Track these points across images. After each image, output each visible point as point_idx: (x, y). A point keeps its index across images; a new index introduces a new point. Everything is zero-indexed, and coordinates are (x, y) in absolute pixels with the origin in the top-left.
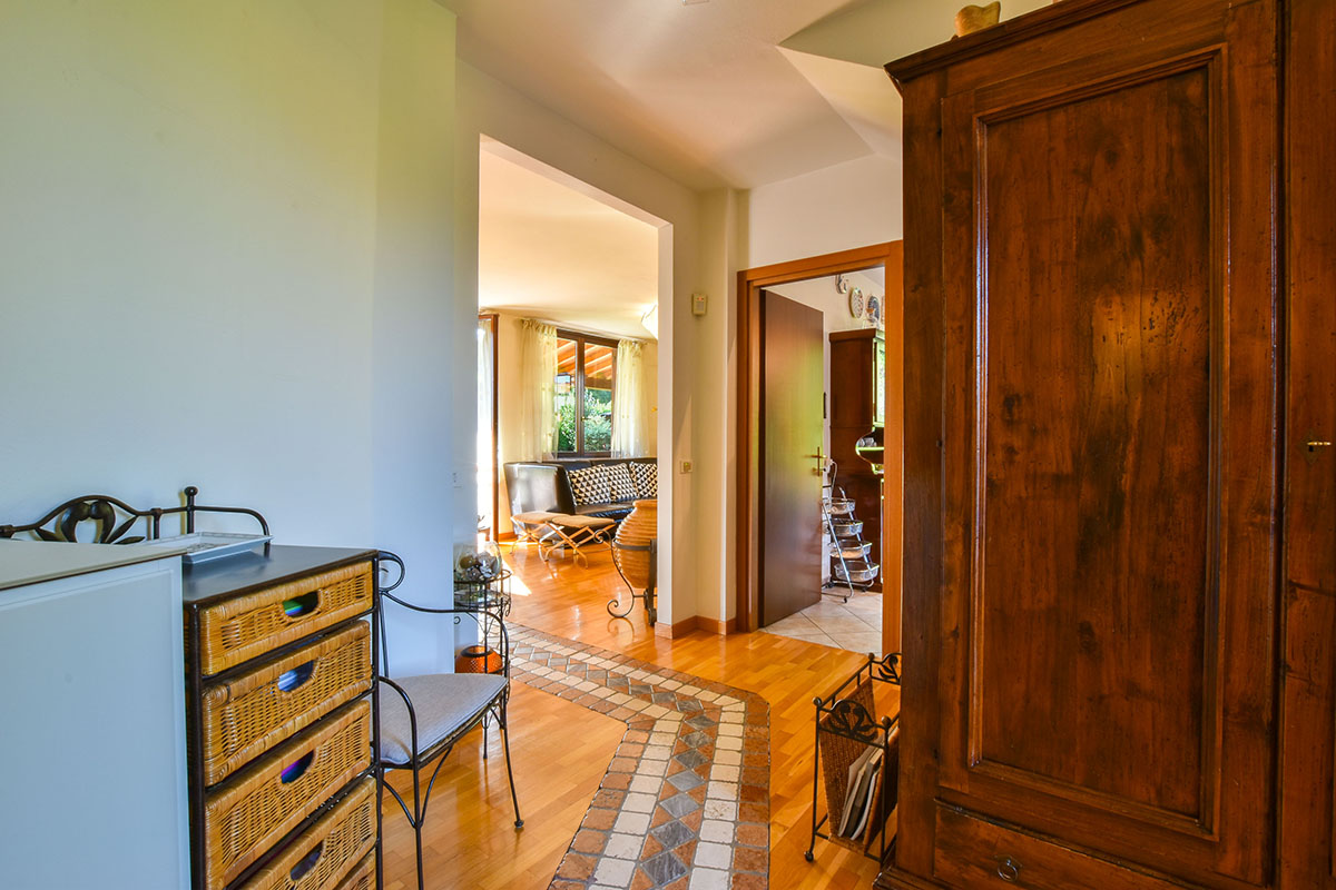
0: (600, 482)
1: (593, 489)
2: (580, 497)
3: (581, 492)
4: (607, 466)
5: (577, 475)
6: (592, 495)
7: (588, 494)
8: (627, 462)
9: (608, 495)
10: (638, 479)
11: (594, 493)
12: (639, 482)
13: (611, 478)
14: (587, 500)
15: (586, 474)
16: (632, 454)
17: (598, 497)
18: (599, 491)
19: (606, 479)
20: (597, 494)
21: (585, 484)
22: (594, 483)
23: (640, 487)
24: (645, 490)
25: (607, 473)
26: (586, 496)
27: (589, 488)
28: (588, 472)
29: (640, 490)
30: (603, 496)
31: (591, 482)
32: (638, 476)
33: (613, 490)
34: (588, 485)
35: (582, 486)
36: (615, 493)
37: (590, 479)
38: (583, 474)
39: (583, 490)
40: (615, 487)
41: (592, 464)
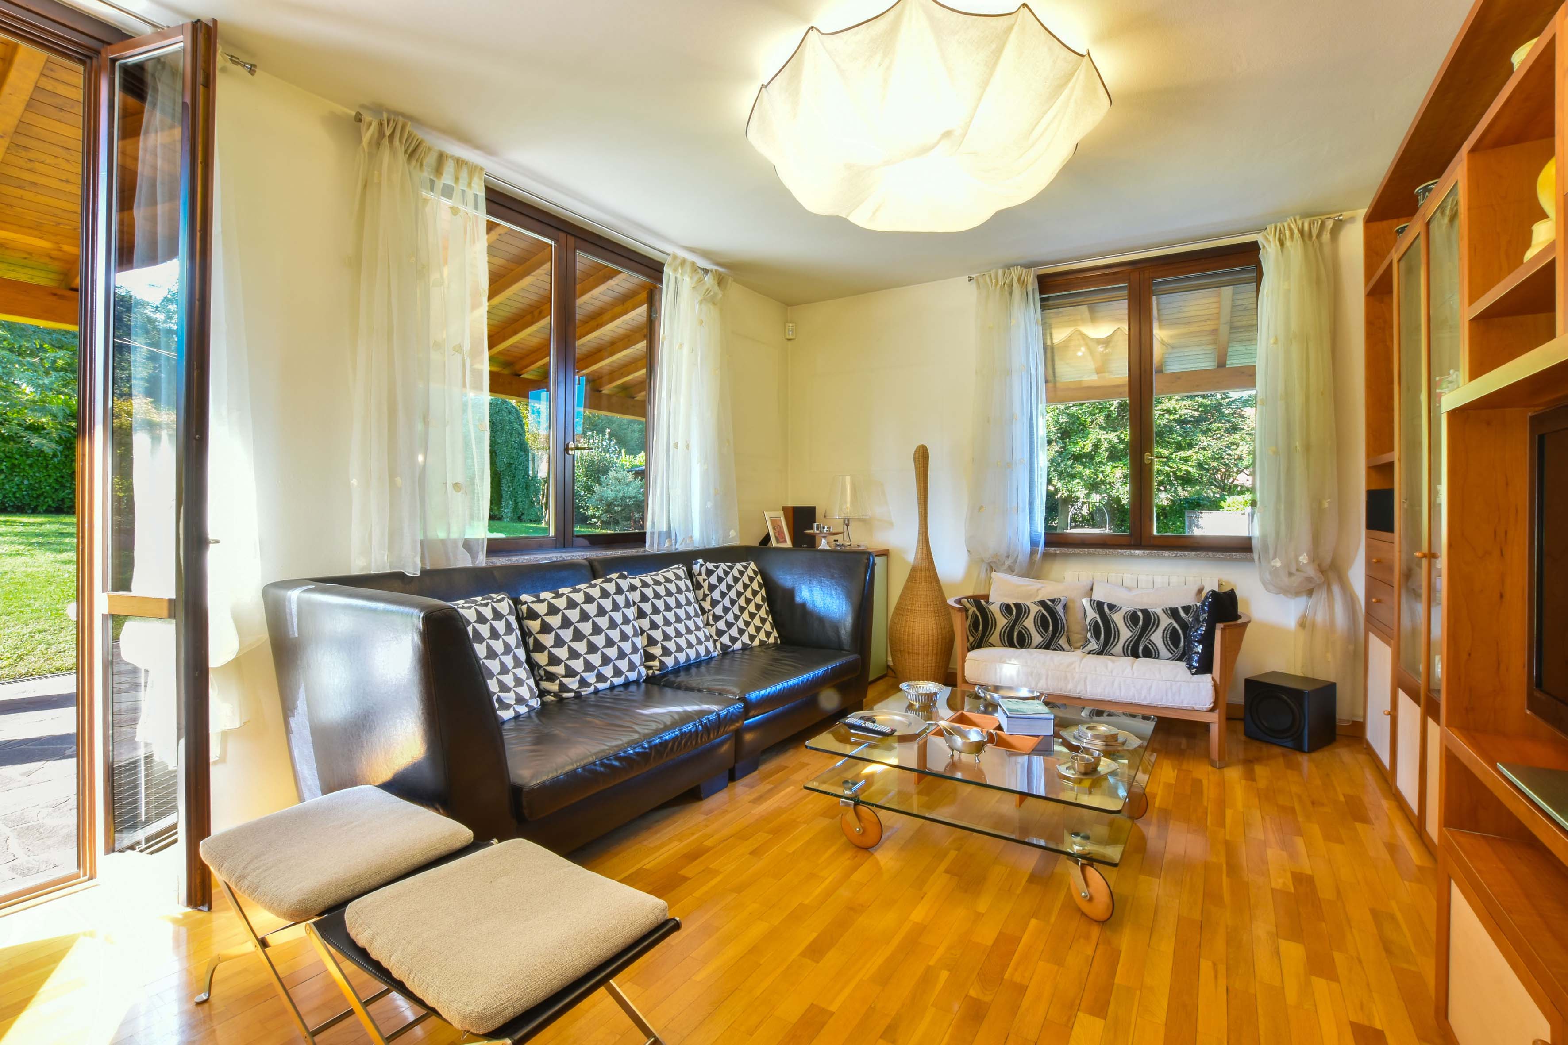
0: (613, 625)
1: (592, 648)
2: (551, 677)
3: (554, 660)
4: (634, 572)
5: (542, 609)
6: (589, 667)
7: (578, 665)
8: (687, 558)
9: (637, 659)
10: (714, 603)
11: (595, 659)
12: (718, 610)
13: (647, 607)
14: (573, 683)
15: (572, 604)
16: (697, 535)
17: (608, 671)
18: (612, 653)
19: (631, 612)
20: (606, 660)
21: (567, 634)
22: (597, 630)
23: (721, 625)
24: (734, 632)
25: (635, 596)
26: (570, 673)
27: (581, 647)
28: (579, 598)
29: (720, 633)
30: (623, 665)
31: (586, 628)
32: (716, 595)
33: (652, 642)
34: (578, 636)
35: (559, 642)
36: (656, 651)
37: (585, 617)
38: (561, 603)
39: (562, 653)
40: (657, 635)
41: (594, 571)
